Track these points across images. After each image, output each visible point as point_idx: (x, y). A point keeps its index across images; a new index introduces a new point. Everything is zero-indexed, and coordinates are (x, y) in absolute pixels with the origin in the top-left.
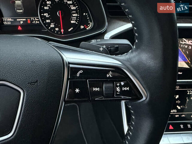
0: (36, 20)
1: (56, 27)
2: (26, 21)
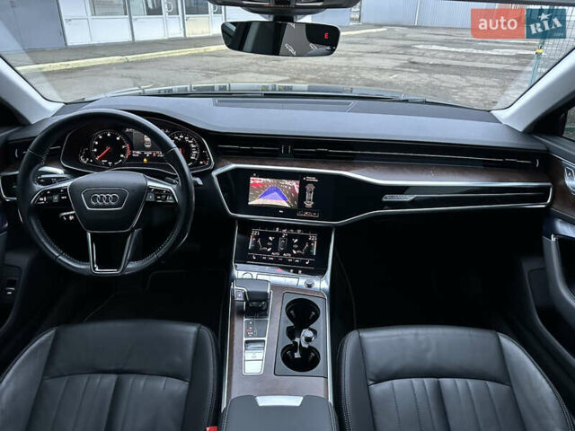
2: (152, 154)
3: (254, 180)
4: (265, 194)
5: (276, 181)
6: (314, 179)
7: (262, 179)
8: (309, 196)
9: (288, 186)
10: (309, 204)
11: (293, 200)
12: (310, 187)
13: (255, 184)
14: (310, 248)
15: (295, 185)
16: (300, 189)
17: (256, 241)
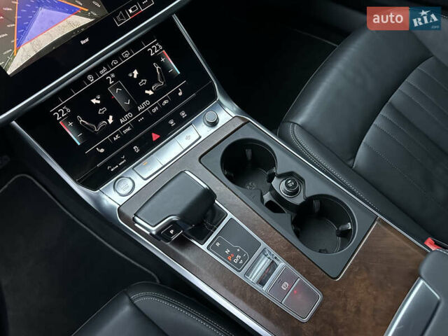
14: (164, 68)
17: (76, 123)
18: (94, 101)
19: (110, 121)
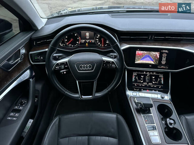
0: (93, 41)
1: (100, 44)
2: (89, 41)
3: (138, 52)
4: (143, 58)
5: (148, 52)
6: (167, 51)
7: (142, 52)
8: (164, 59)
9: (154, 54)
10: (163, 62)
11: (156, 61)
12: (164, 55)
13: (138, 54)
14: (160, 80)
15: (157, 54)
16: (159, 56)
17: (135, 78)
18: (142, 76)
19: (142, 82)
